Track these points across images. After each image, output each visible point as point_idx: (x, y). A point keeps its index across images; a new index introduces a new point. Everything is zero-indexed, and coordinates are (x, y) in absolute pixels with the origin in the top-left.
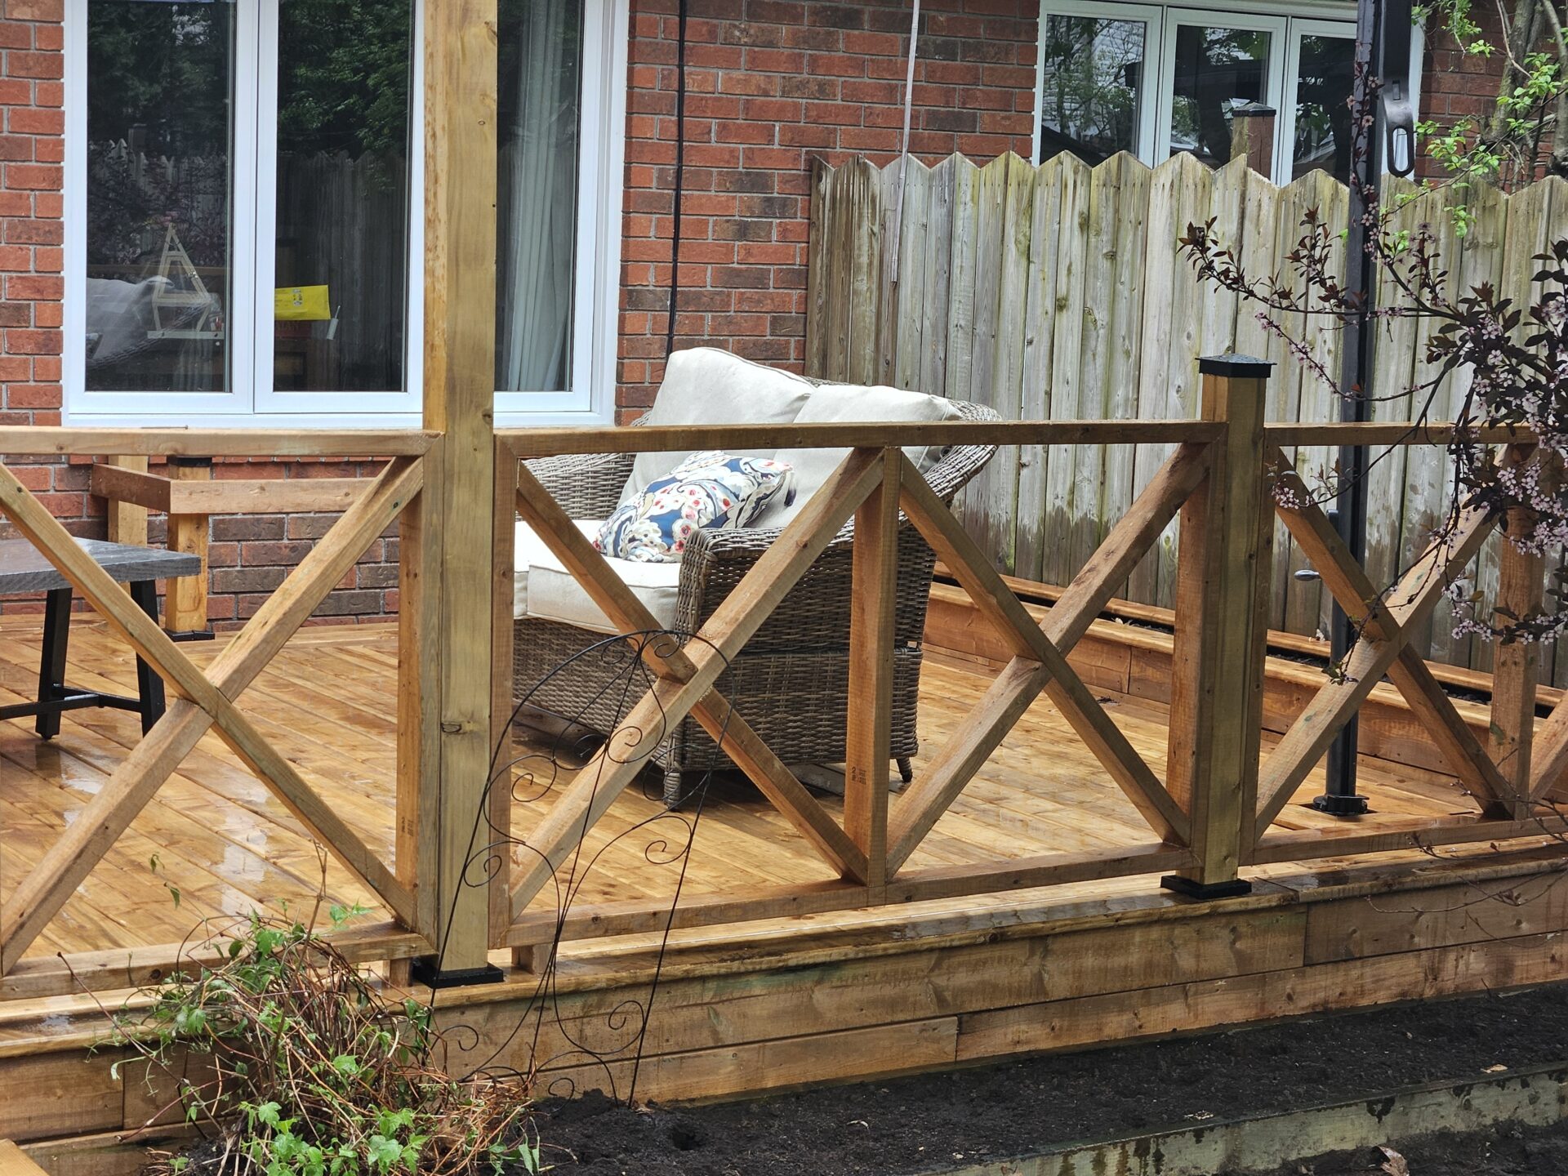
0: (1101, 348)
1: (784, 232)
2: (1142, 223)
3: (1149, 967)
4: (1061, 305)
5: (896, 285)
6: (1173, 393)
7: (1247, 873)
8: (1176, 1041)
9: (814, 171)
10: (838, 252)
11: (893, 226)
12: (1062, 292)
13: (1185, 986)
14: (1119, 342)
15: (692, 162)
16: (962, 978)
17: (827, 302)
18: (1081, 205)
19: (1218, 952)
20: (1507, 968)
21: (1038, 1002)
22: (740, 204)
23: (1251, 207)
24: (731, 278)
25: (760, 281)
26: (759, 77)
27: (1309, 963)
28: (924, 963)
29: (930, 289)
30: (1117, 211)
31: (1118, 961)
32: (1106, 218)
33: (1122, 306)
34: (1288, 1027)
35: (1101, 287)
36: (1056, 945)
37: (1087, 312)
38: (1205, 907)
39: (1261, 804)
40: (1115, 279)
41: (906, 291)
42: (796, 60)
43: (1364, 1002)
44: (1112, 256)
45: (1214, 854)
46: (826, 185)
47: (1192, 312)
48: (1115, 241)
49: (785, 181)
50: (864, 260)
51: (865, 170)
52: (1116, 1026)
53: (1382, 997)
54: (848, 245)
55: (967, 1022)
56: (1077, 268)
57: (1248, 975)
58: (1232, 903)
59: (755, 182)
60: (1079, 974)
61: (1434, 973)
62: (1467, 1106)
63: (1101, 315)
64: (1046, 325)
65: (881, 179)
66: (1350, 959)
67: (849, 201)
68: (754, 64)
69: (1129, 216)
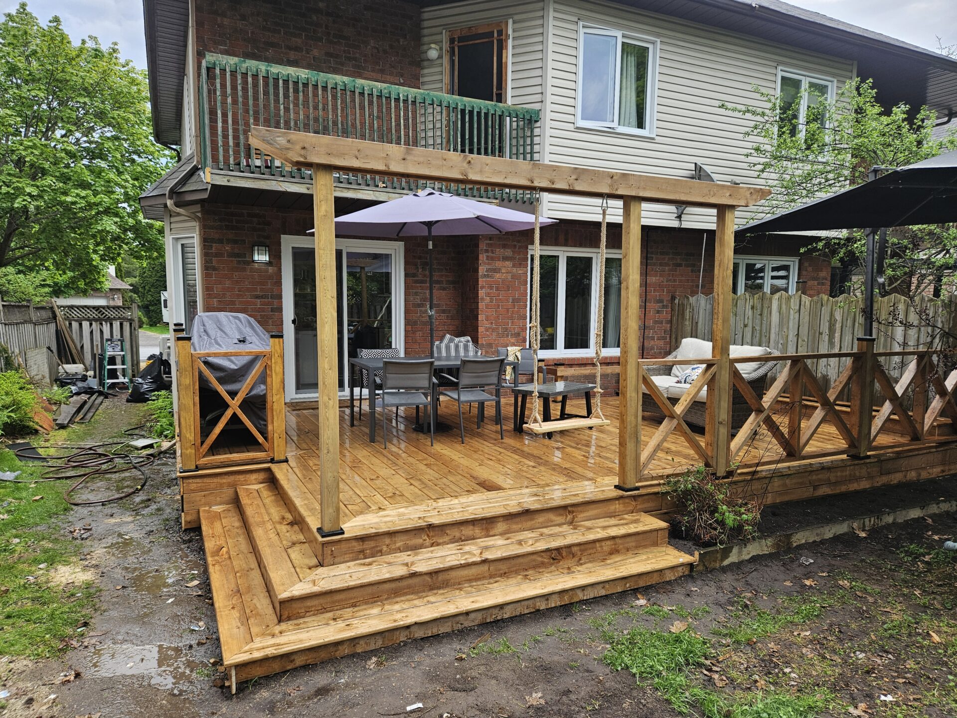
0: (758, 335)
1: (666, 311)
2: (770, 307)
3: (850, 475)
4: (745, 326)
5: (697, 323)
6: (780, 345)
7: (869, 453)
8: (857, 492)
9: (673, 298)
10: (680, 316)
11: (695, 310)
12: (746, 323)
13: (858, 479)
14: (763, 334)
15: (648, 297)
16: (814, 477)
17: (677, 327)
18: (751, 303)
19: (864, 472)
20: (920, 475)
21: (829, 483)
22: (657, 306)
23: (803, 303)
24: (656, 322)
25: (662, 323)
26: (662, 279)
27: (881, 474)
28: (807, 474)
29: (707, 323)
30: (762, 304)
31: (844, 474)
32: (759, 306)
33: (764, 326)
34: (879, 488)
35: (758, 322)
36: (832, 470)
37: (753, 327)
38: (862, 462)
39: (872, 438)
40: (762, 320)
41: (700, 324)
42: (669, 275)
43: (892, 483)
44: (761, 315)
45: (863, 449)
46: (677, 301)
47: (785, 327)
48: (762, 311)
49: (667, 301)
50: (688, 317)
51: (688, 298)
52: (843, 488)
53: (895, 482)
54: (683, 314)
55: (815, 488)
56: (751, 317)
57: (870, 477)
58: (868, 461)
59: (661, 301)
60: (837, 477)
61: (905, 476)
62: (939, 507)
63: (758, 328)
64: (742, 330)
65: (692, 300)
66: (889, 473)
67: (683, 305)
68: (661, 276)
69: (766, 305)
